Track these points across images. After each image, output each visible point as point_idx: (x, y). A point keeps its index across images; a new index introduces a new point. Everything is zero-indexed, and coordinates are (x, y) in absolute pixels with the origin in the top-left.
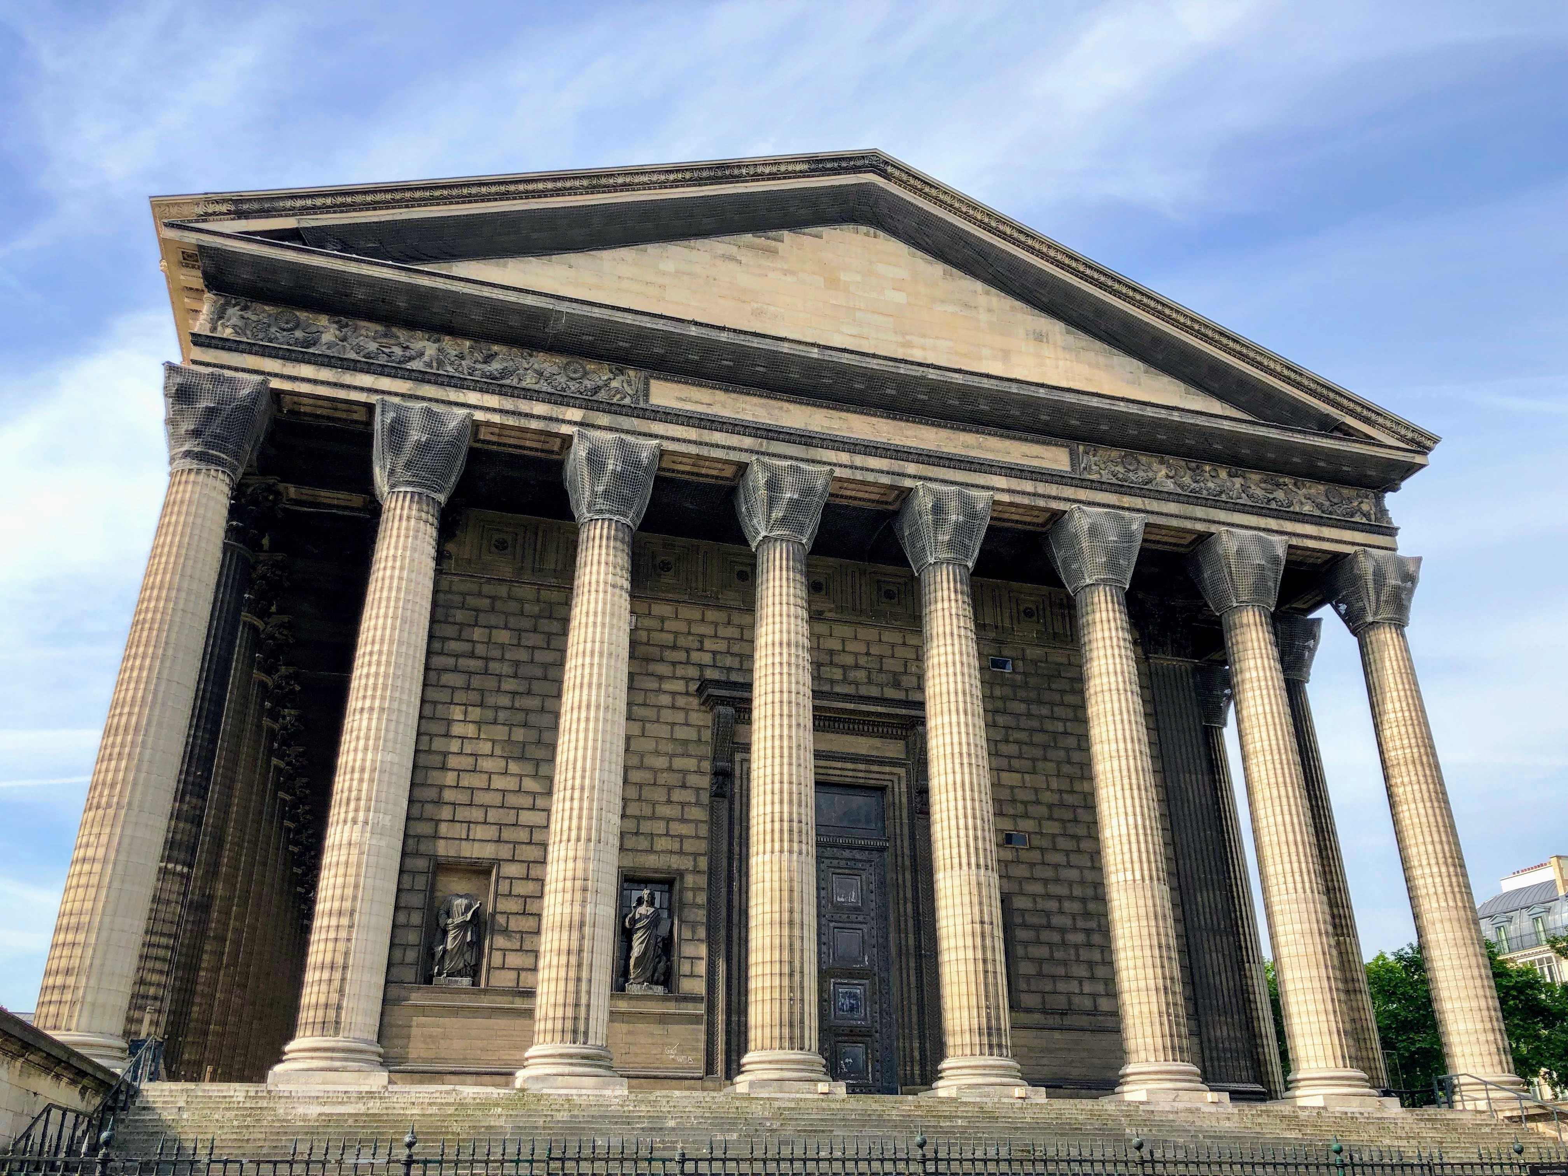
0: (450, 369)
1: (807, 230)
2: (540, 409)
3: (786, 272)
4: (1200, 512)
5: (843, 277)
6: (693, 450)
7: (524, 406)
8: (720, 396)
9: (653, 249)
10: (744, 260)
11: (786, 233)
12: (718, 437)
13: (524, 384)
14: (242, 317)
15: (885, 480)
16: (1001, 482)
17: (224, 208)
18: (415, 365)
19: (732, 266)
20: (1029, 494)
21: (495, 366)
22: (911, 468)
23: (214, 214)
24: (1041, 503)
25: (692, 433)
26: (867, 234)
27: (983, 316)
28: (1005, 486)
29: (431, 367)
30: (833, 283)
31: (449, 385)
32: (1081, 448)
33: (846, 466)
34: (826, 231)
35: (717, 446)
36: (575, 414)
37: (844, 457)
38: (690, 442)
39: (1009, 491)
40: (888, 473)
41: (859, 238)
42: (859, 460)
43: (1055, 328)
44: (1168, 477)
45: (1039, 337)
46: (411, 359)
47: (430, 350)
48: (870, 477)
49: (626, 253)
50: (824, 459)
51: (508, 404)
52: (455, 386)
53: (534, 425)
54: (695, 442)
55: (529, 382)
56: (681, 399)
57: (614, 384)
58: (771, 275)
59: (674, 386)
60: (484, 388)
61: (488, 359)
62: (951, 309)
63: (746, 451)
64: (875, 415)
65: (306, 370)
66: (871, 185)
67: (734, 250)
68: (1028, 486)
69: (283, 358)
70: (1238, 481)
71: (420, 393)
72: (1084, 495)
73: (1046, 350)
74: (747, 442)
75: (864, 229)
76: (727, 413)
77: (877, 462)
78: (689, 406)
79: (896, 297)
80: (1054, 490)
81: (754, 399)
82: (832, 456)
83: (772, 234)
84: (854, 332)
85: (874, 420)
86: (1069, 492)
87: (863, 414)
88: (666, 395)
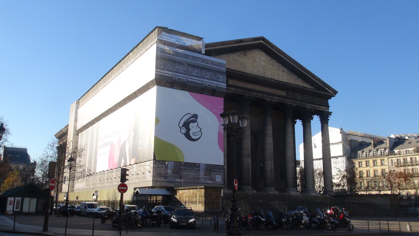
1: (251, 51)
3: (248, 59)
4: (303, 103)
5: (256, 60)
6: (235, 92)
10: (242, 56)
11: (248, 51)
12: (238, 90)
15: (261, 98)
16: (277, 98)
19: (240, 58)
22: (265, 95)
24: (282, 102)
25: (234, 89)
26: (259, 51)
27: (276, 67)
32: (288, 92)
33: (256, 95)
34: (254, 50)
37: (255, 93)
39: (278, 100)
40: (261, 96)
41: (258, 52)
42: (258, 94)
45: (283, 71)
48: (259, 97)
58: (246, 59)
59: (232, 80)
62: (271, 66)
64: (260, 86)
67: (240, 54)
68: (280, 99)
72: (288, 100)
73: (284, 74)
74: (242, 91)
75: (259, 50)
76: (239, 85)
77: (260, 94)
78: (234, 84)
79: (263, 63)
80: (284, 99)
81: (243, 83)
82: (254, 93)
83: (246, 51)
84: (257, 70)
85: (259, 86)
86: (286, 100)
87: (258, 85)
88: (231, 82)
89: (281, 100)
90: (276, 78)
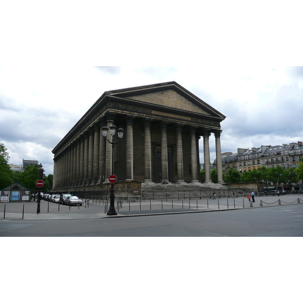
0: (133, 110)
2: (141, 114)
4: (203, 125)
8: (158, 112)
9: (151, 94)
13: (140, 111)
15: (174, 122)
17: (111, 92)
21: (137, 109)
22: (176, 120)
24: (189, 124)
25: (156, 117)
27: (184, 102)
29: (131, 109)
30: (169, 98)
32: (192, 118)
34: (168, 91)
35: (158, 118)
36: (145, 115)
37: (170, 119)
41: (172, 91)
43: (191, 103)
46: (129, 109)
49: (149, 94)
51: (138, 114)
52: (133, 112)
53: (141, 116)
57: (148, 111)
58: (163, 97)
60: (136, 112)
62: (181, 101)
65: (119, 111)
66: (174, 85)
67: (159, 94)
68: (187, 122)
69: (117, 109)
70: (206, 121)
71: (130, 113)
72: (192, 123)
73: (190, 106)
74: (161, 118)
78: (155, 114)
81: (161, 112)
83: (163, 91)
84: (171, 104)
85: (173, 115)
88: (153, 112)
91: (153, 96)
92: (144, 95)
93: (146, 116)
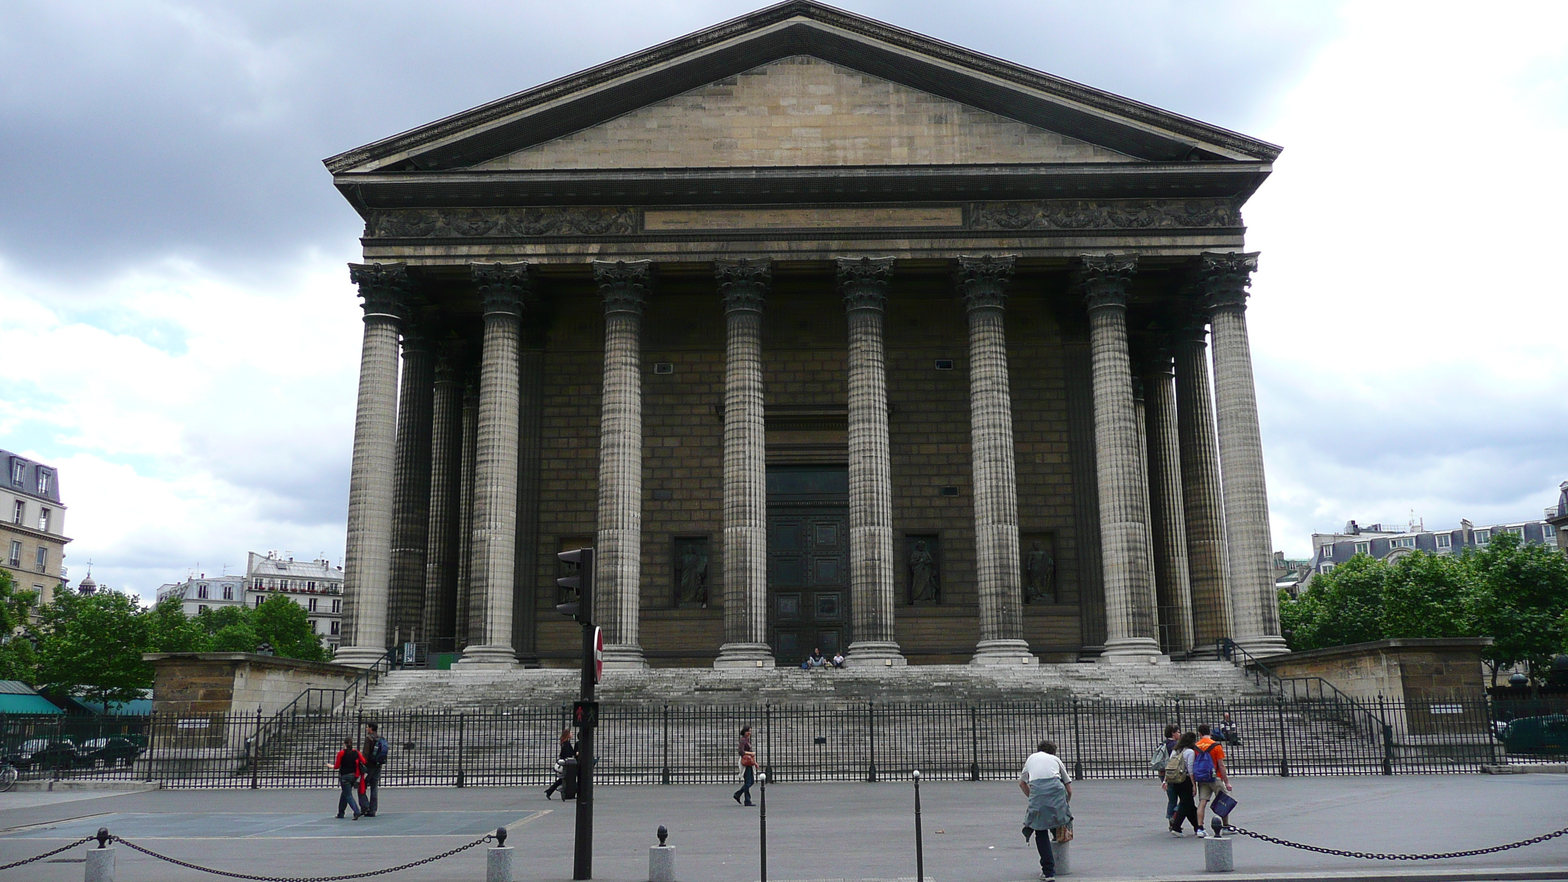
0: (514, 231)
1: (755, 71)
2: (572, 249)
3: (739, 109)
4: (1067, 242)
5: (783, 103)
6: (676, 258)
7: (561, 249)
8: (694, 214)
9: (641, 113)
10: (707, 106)
11: (739, 76)
12: (692, 246)
13: (561, 233)
14: (388, 221)
15: (815, 257)
16: (904, 244)
17: (364, 156)
18: (493, 233)
19: (699, 113)
20: (927, 250)
21: (542, 223)
22: (834, 245)
23: (360, 161)
24: (937, 255)
25: (673, 247)
26: (802, 63)
27: (893, 112)
28: (907, 247)
29: (502, 232)
30: (776, 110)
31: (514, 244)
32: (972, 206)
33: (785, 252)
34: (768, 67)
35: (692, 253)
36: (594, 248)
37: (784, 245)
38: (672, 253)
39: (911, 250)
40: (817, 251)
41: (794, 67)
42: (794, 245)
43: (953, 111)
44: (1044, 216)
45: (939, 120)
46: (490, 229)
47: (502, 221)
48: (804, 257)
49: (623, 121)
50: (769, 249)
51: (552, 249)
52: (517, 243)
53: (569, 261)
54: (676, 253)
55: (565, 231)
56: (665, 222)
57: (620, 220)
58: (727, 114)
59: (662, 213)
60: (535, 242)
61: (538, 219)
62: (867, 111)
63: (712, 252)
64: (808, 208)
65: (428, 251)
66: (799, 26)
67: (700, 99)
68: (926, 244)
69: (414, 245)
70: (1105, 211)
71: (497, 252)
72: (971, 243)
73: (944, 130)
74: (713, 246)
75: (799, 58)
76: (699, 227)
77: (806, 245)
78: (672, 227)
79: (825, 110)
80: (946, 243)
81: (718, 213)
82: (775, 245)
83: (728, 79)
84: (790, 146)
85: (807, 212)
86: (959, 243)
87: (798, 208)
88: (655, 221)
89: (932, 249)
90: (899, 155)
91: (653, 124)
92: (587, 132)
93: (599, 255)
